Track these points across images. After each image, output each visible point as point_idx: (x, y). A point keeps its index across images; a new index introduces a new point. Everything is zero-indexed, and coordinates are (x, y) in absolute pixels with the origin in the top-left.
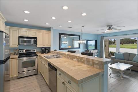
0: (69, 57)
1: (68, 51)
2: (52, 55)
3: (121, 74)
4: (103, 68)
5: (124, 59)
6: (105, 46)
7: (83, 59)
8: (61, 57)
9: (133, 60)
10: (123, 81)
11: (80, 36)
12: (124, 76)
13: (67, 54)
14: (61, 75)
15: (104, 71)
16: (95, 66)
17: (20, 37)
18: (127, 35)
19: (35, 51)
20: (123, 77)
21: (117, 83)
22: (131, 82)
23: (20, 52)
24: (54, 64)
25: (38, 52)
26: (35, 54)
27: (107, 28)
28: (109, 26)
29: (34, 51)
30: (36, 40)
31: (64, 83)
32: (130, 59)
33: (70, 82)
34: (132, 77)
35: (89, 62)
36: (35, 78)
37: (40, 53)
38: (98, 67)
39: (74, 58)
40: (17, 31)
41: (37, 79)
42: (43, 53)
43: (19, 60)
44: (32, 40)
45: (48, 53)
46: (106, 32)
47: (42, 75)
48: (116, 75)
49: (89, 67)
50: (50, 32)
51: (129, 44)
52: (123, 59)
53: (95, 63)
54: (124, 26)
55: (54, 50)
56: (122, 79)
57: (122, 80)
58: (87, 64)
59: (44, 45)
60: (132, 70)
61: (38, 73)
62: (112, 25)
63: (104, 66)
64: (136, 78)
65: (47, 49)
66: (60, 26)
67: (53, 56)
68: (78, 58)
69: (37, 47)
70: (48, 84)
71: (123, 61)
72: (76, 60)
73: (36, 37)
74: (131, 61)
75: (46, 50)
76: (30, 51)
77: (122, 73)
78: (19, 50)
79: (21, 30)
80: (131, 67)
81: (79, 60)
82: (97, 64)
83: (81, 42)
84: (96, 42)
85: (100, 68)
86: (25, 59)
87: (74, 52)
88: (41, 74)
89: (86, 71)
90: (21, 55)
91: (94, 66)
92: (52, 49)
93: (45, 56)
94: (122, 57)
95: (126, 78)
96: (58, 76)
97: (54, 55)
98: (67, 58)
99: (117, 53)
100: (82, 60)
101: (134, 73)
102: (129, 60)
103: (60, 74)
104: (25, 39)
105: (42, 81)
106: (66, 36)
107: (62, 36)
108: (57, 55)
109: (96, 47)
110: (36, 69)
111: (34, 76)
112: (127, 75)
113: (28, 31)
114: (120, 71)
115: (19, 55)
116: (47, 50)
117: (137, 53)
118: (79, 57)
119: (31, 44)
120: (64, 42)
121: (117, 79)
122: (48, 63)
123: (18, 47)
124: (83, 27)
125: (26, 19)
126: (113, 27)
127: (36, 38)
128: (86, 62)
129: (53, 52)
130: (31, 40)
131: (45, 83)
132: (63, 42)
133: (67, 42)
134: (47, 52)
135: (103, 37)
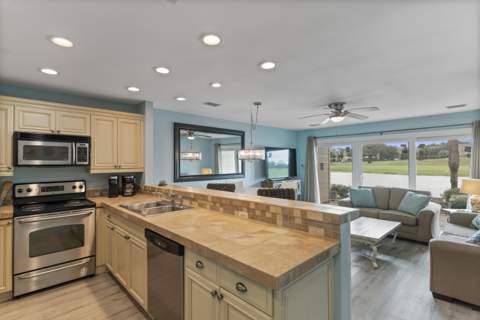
0: (218, 205)
1: (210, 187)
2: (152, 200)
3: (371, 250)
4: (337, 236)
5: (376, 207)
6: (322, 166)
7: (272, 210)
8: (190, 208)
9: (400, 208)
10: (379, 271)
11: (242, 134)
12: (381, 257)
13: (213, 197)
14: (202, 267)
15: (340, 245)
16: (312, 229)
17: (20, 136)
18: (381, 133)
19: (81, 187)
20: (378, 261)
21: (364, 280)
22: (399, 273)
23: (18, 195)
24: (173, 231)
25: (93, 191)
26: (83, 201)
27: (330, 111)
28: (336, 105)
29: (77, 190)
30: (87, 145)
31: (216, 293)
32: (391, 206)
33: (241, 289)
34: (401, 258)
35: (292, 218)
36: (88, 290)
37: (102, 195)
38: (321, 231)
39: (239, 208)
40: (6, 110)
41: (94, 292)
42: (117, 196)
43: (17, 224)
44: (73, 147)
45: (133, 194)
46: (325, 122)
47: (117, 275)
48: (359, 254)
49: (292, 233)
50: (143, 120)
51: (381, 159)
52: (374, 205)
53: (310, 220)
54: (376, 108)
55: (158, 183)
56: (375, 265)
57: (376, 268)
58: (284, 226)
59: (120, 167)
60: (397, 238)
61: (99, 271)
62: (344, 103)
63: (339, 230)
64: (410, 260)
65: (131, 182)
66: (179, 99)
67: (158, 204)
68: (252, 206)
69: (92, 172)
70: (146, 308)
71: (375, 211)
72: (246, 214)
73: (87, 134)
74: (395, 209)
75: (124, 184)
76: (62, 188)
77: (375, 248)
78: (15, 185)
79: (24, 109)
80: (396, 230)
81: (258, 213)
82: (318, 224)
83: (251, 153)
84: (293, 154)
85: (327, 236)
86: (36, 222)
87: (231, 188)
88: (110, 274)
89: (288, 246)
90: (22, 206)
91: (307, 231)
92: (149, 181)
93: (126, 207)
94: (371, 201)
95: (384, 262)
96: (191, 272)
97: (159, 200)
98: (213, 208)
99: (356, 188)
100: (268, 215)
101: (403, 245)
102: (388, 209)
103: (200, 265)
104: (38, 143)
105: (115, 300)
106: (196, 133)
107: (182, 132)
108: (173, 202)
109: (293, 172)
110: (88, 255)
111: (83, 284)
112: (387, 253)
113: (53, 113)
114: (367, 243)
115: (15, 206)
116: (128, 186)
117: (407, 188)
118: (257, 204)
119: (69, 162)
120: (190, 155)
121: (362, 268)
122: (147, 231)
123: (10, 174)
124: (258, 104)
125: (51, 68)
126: (346, 108)
127: (87, 139)
128: (280, 221)
129: (153, 189)
130: (67, 148)
131: (130, 304)
132: (183, 156)
133: (199, 156)
134: (129, 191)
135: (315, 138)
